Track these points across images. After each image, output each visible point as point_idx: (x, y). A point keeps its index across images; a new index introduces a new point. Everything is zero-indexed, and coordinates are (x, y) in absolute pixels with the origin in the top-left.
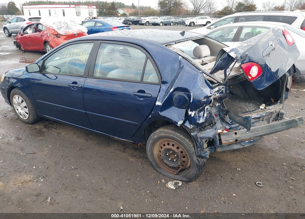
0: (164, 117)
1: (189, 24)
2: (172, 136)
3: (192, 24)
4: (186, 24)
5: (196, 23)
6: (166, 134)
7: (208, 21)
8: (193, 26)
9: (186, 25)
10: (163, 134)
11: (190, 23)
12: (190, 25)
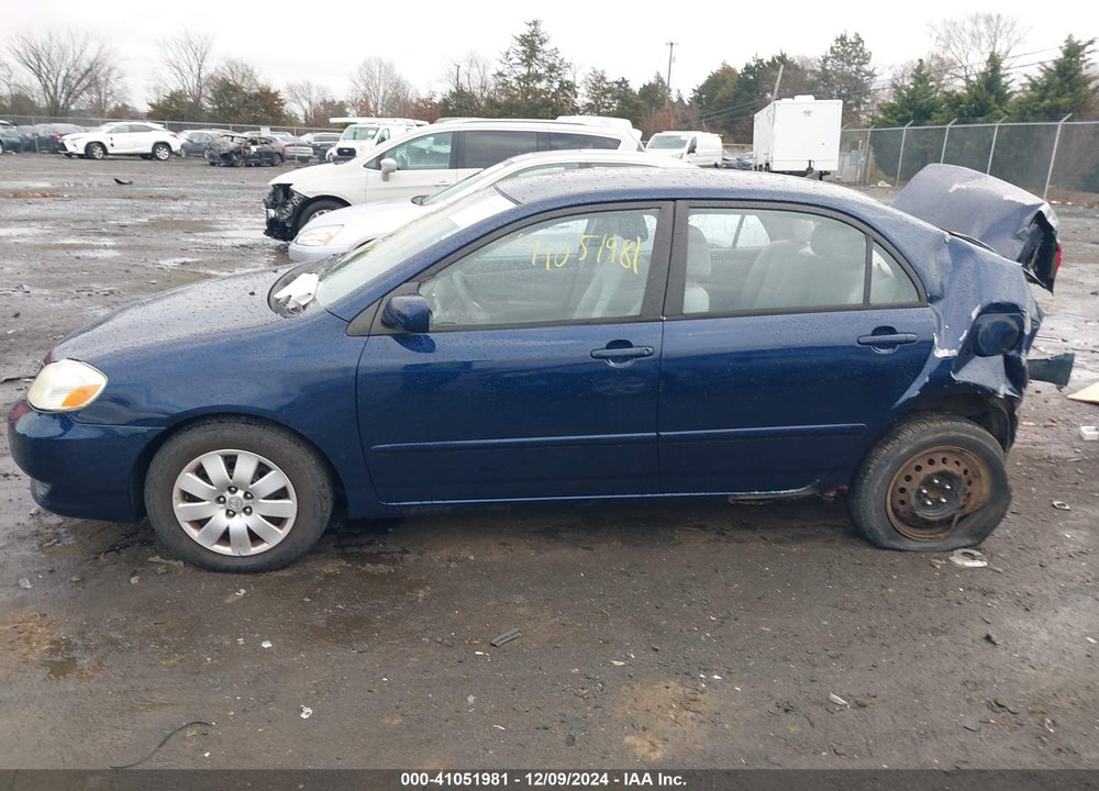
0: (966, 384)
1: (82, 152)
2: (953, 434)
3: (98, 152)
4: (70, 149)
5: (112, 145)
6: (938, 435)
7: (160, 140)
8: (103, 159)
9: (70, 155)
10: (928, 438)
11: (89, 147)
12: (88, 154)
